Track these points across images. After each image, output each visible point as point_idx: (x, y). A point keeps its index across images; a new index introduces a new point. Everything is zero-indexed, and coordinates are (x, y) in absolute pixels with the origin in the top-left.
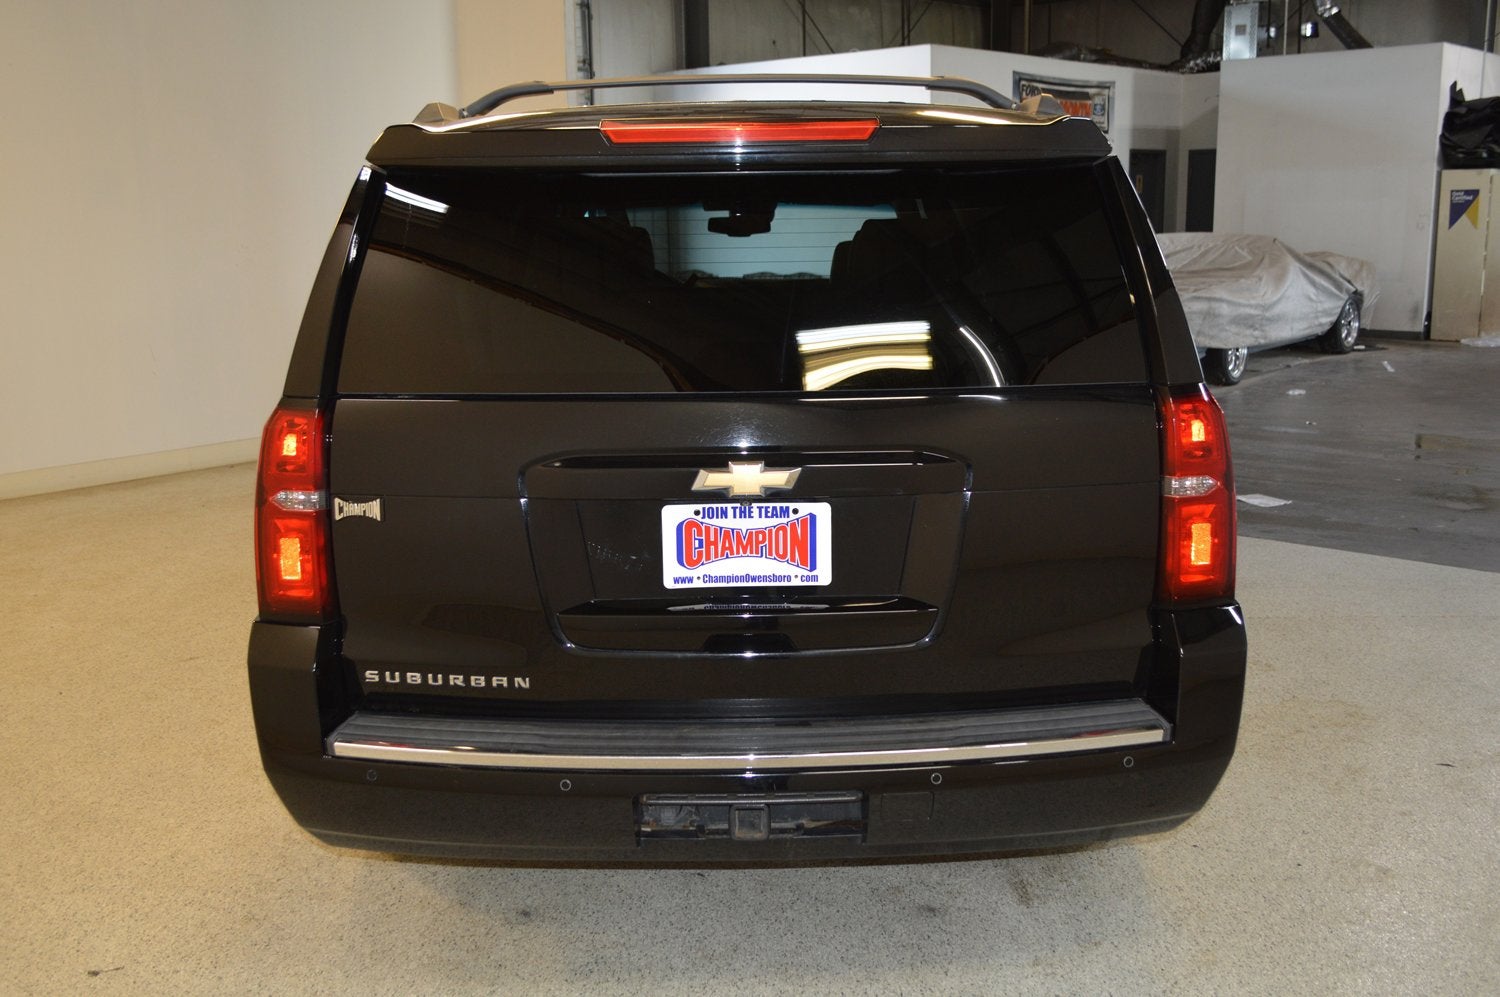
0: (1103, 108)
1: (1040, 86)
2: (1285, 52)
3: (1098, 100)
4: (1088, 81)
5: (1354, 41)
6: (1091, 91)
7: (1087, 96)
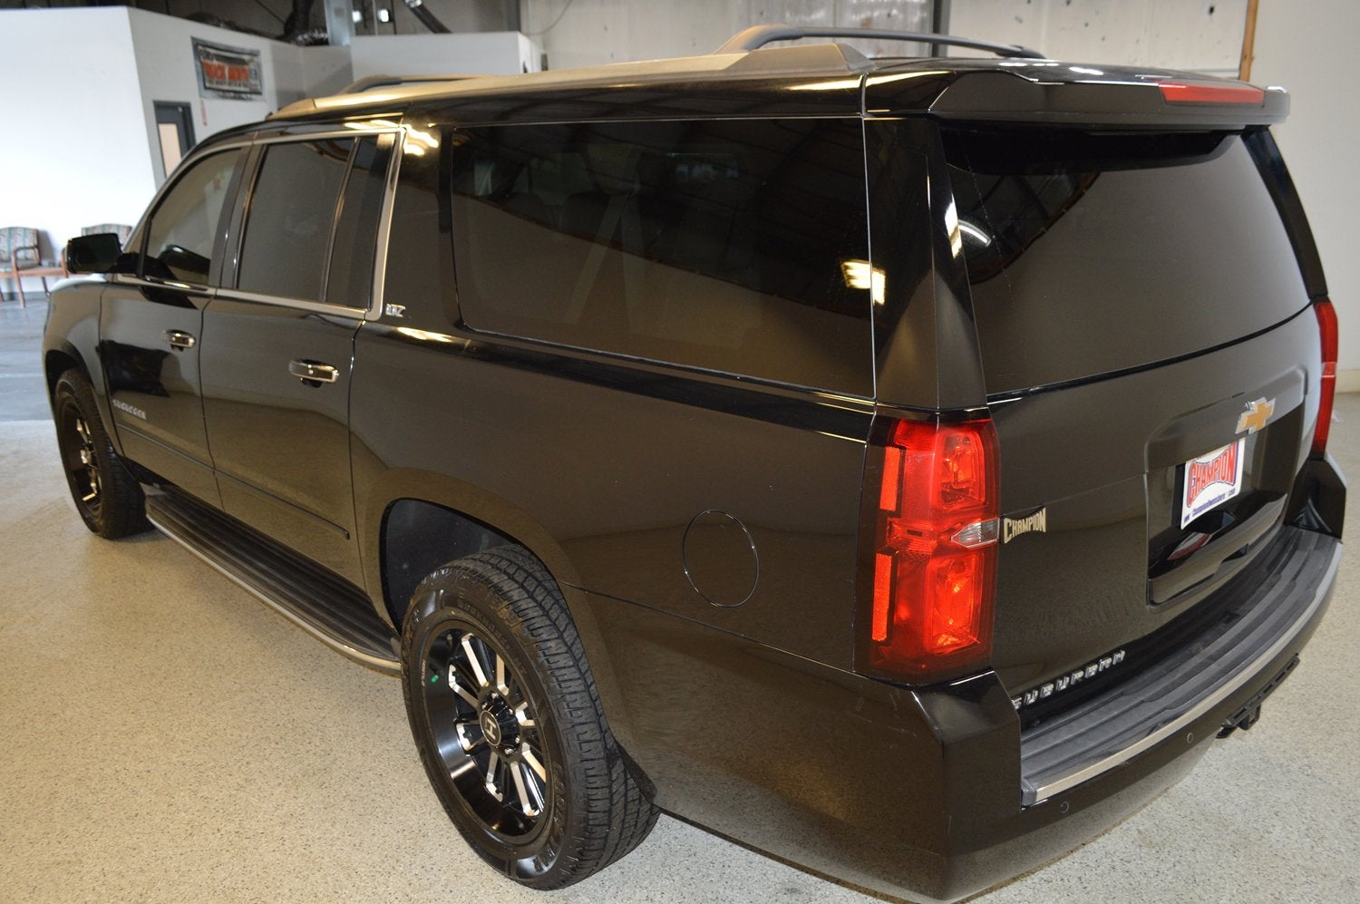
0: (256, 74)
1: (212, 51)
2: (377, 32)
3: (252, 66)
4: (243, 49)
5: (438, 28)
6: (246, 58)
7: (243, 62)
